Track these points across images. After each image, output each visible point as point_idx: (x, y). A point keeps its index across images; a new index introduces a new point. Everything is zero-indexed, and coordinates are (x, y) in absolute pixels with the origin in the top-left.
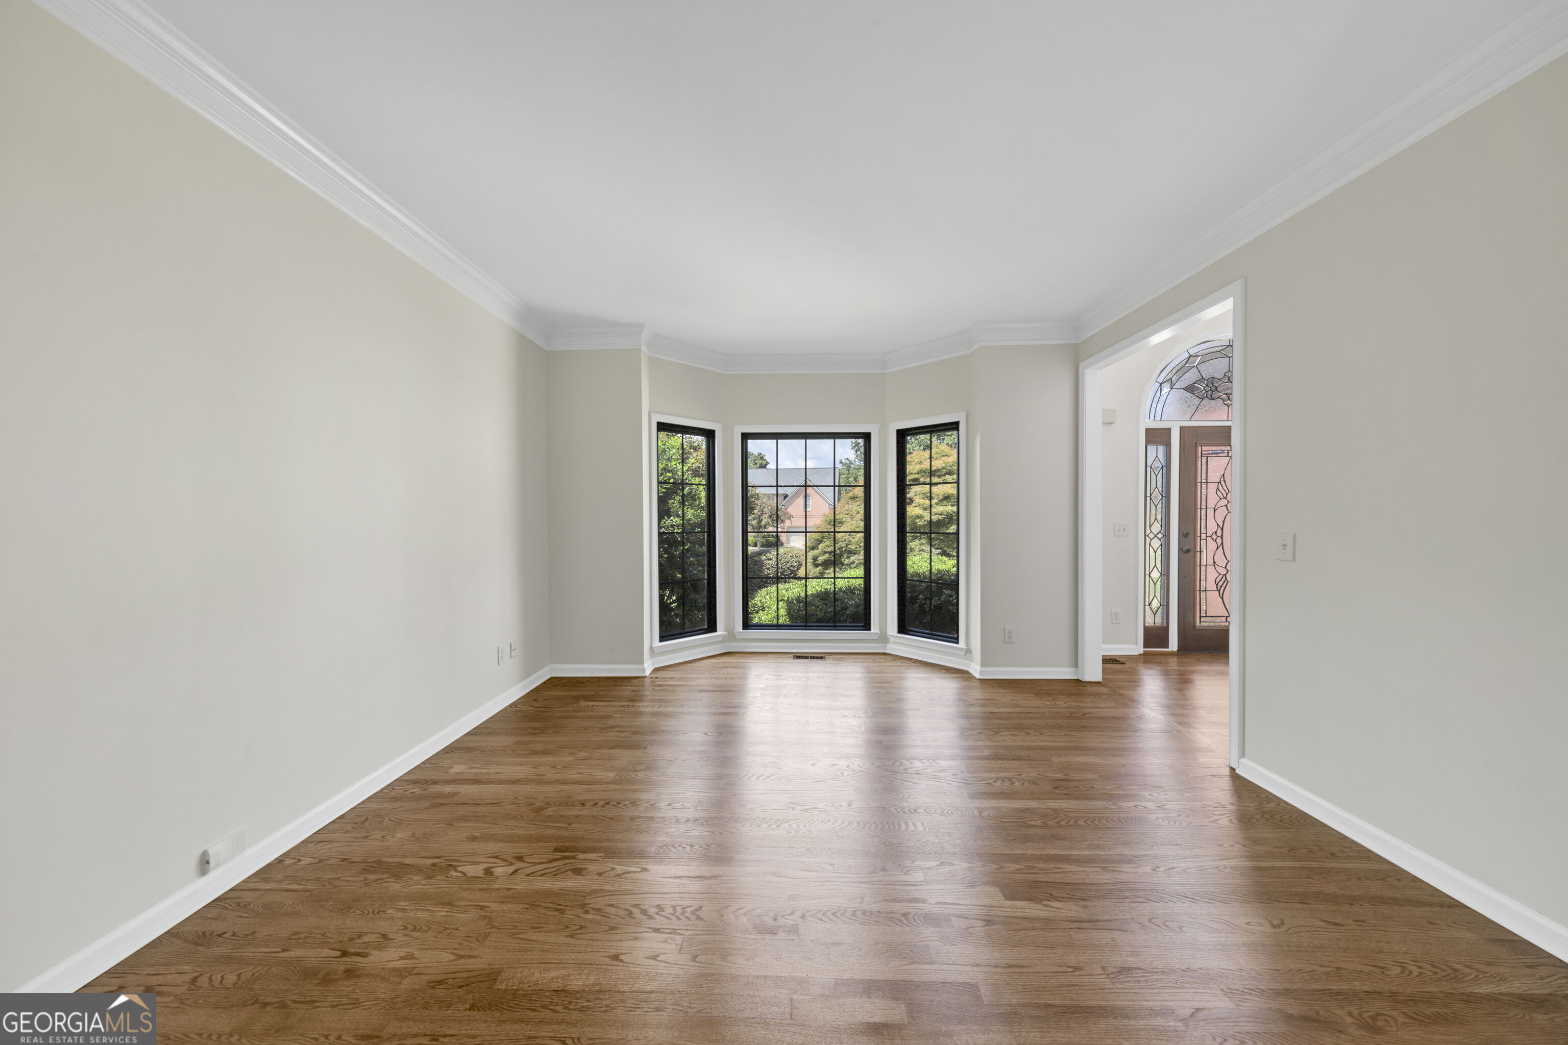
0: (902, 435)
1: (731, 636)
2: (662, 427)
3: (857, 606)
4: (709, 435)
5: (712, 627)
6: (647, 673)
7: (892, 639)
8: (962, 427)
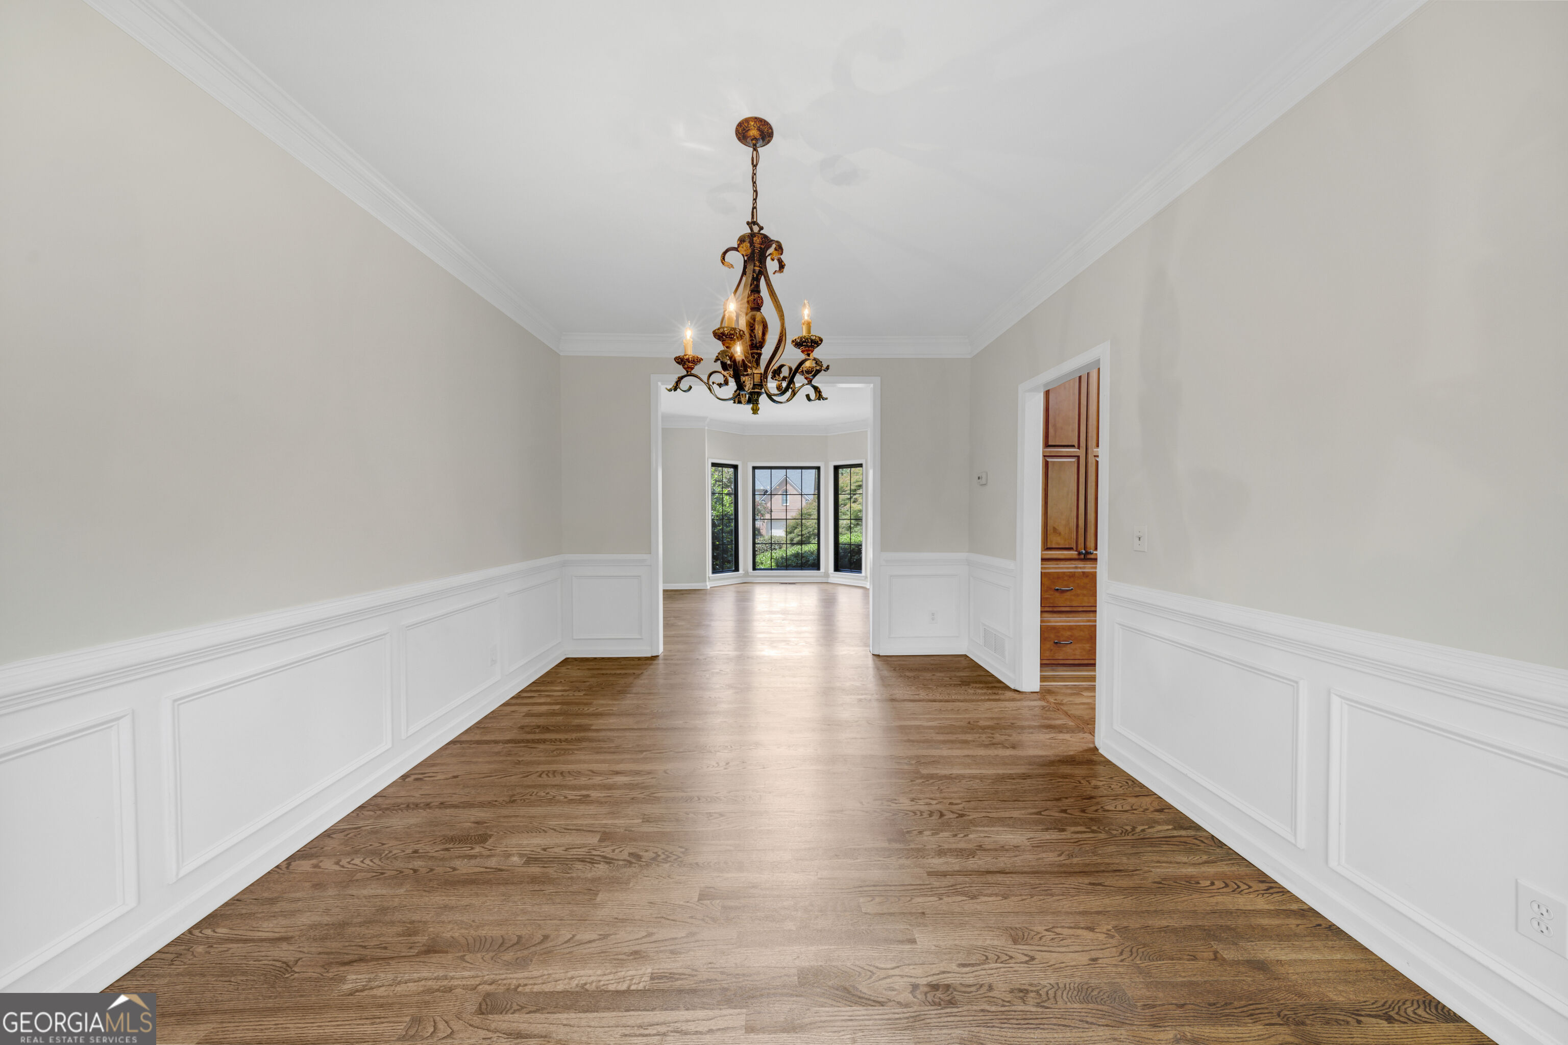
0: (837, 468)
1: (746, 574)
2: (714, 465)
3: (814, 560)
4: (735, 467)
5: (737, 569)
6: (709, 588)
7: (831, 575)
8: (864, 466)
